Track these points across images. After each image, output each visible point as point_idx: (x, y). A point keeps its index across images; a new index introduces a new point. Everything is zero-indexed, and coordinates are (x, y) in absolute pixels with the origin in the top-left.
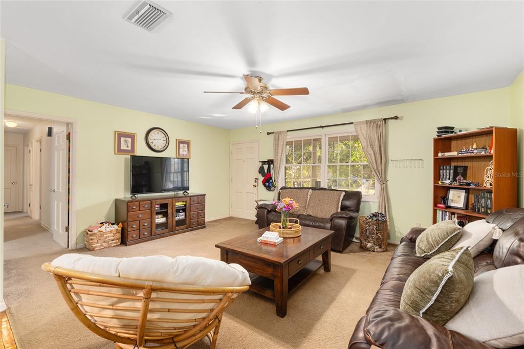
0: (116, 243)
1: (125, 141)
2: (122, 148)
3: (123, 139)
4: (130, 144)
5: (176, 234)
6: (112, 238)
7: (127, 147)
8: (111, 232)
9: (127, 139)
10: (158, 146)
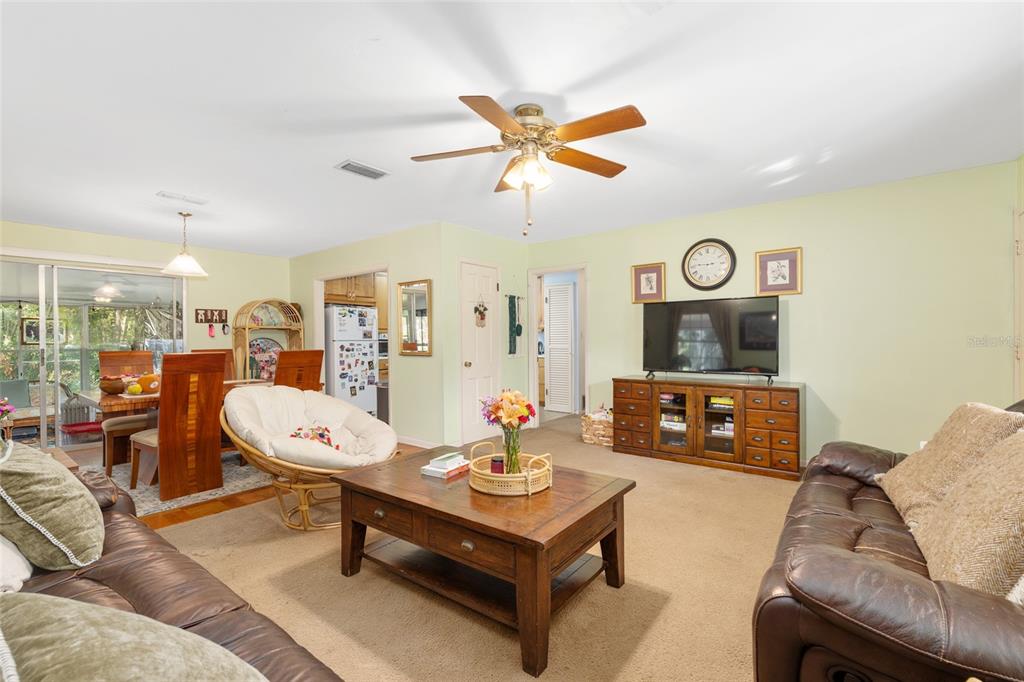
0: (607, 442)
1: (648, 279)
2: (643, 292)
3: (643, 277)
4: (654, 284)
5: (704, 465)
6: (603, 433)
7: (651, 288)
8: (600, 422)
9: (650, 275)
10: (708, 278)
